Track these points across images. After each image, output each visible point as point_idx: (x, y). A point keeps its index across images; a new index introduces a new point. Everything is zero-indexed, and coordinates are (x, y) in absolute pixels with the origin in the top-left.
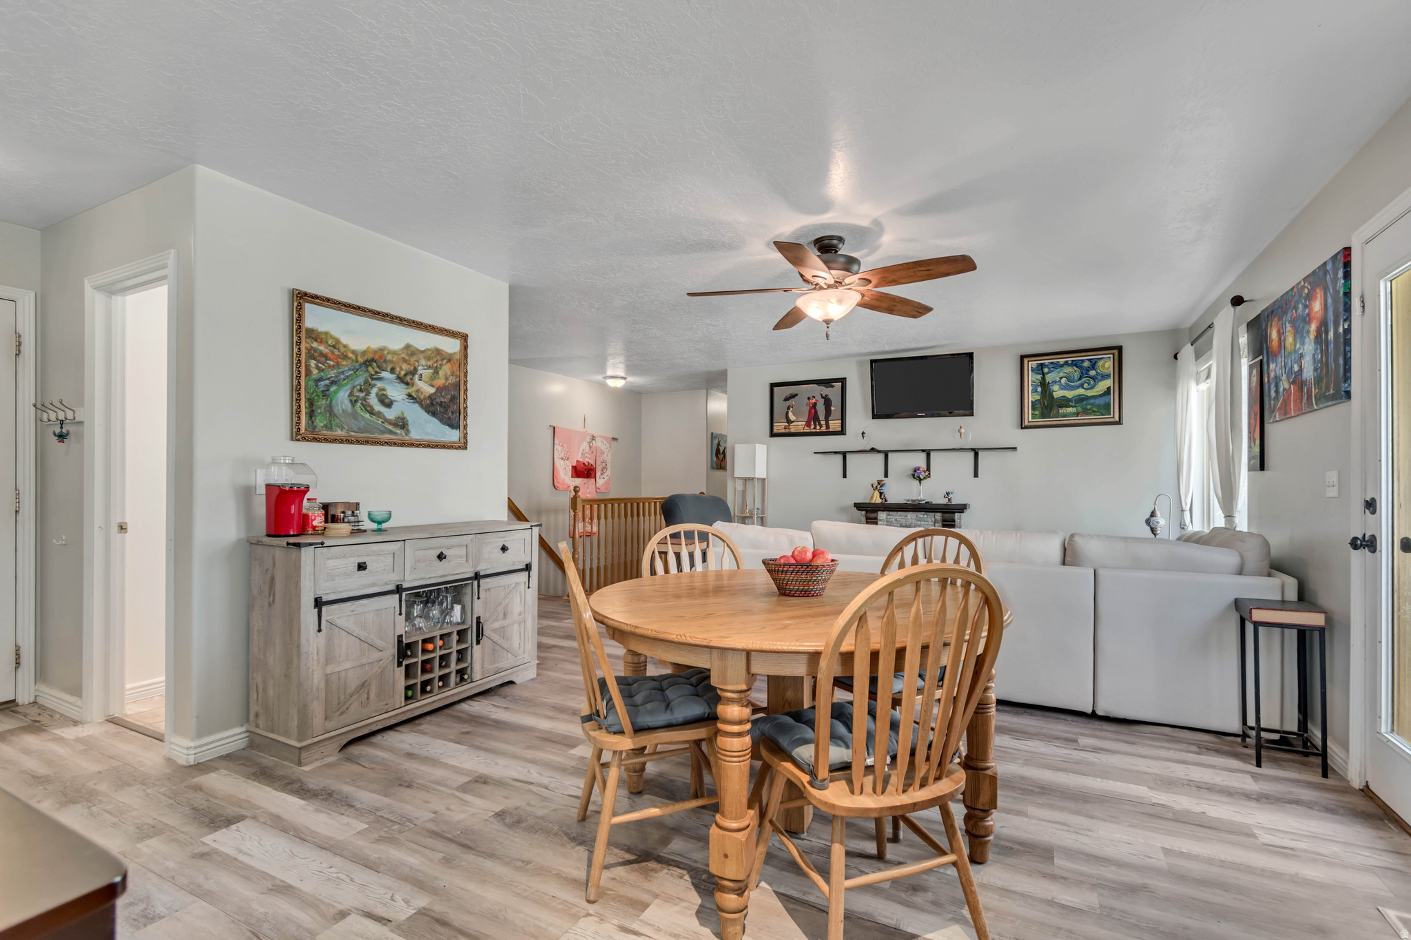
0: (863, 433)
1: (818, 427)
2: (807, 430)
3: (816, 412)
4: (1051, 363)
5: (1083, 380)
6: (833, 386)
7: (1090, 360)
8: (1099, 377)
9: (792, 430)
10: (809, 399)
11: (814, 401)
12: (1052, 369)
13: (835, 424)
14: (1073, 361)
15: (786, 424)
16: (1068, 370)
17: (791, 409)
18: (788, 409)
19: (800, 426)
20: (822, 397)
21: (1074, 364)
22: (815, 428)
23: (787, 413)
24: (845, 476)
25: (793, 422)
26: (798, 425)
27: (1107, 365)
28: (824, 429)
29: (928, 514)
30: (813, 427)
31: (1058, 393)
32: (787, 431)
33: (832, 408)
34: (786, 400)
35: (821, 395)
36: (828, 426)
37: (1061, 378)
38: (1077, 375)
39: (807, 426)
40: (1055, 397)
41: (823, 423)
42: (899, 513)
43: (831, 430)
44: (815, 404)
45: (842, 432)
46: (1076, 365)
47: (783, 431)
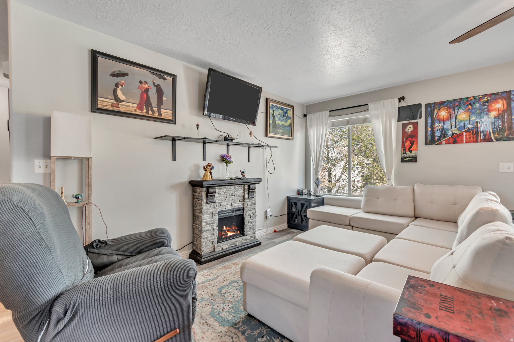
0: (198, 125)
1: (150, 112)
2: (138, 112)
3: (148, 98)
4: (276, 106)
5: (284, 117)
6: (165, 79)
7: (286, 109)
8: (288, 118)
9: (122, 110)
10: (141, 82)
11: (146, 86)
12: (276, 109)
13: (167, 113)
14: (282, 107)
15: (114, 102)
16: (281, 111)
17: (120, 87)
18: (117, 85)
19: (132, 107)
20: (155, 86)
21: (282, 109)
22: (147, 112)
23: (115, 91)
24: (174, 159)
25: (123, 101)
26: (129, 106)
27: (290, 113)
28: (156, 115)
29: (240, 186)
30: (145, 111)
31: (278, 122)
32: (115, 109)
33: (164, 98)
34: (114, 75)
35: (154, 83)
36: (160, 114)
37: (278, 114)
38: (282, 114)
39: (139, 109)
40: (277, 123)
41: (155, 109)
42: (226, 187)
43: (163, 117)
44: (147, 91)
45: (173, 121)
46: (282, 110)
47: (110, 108)
